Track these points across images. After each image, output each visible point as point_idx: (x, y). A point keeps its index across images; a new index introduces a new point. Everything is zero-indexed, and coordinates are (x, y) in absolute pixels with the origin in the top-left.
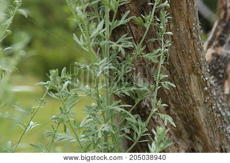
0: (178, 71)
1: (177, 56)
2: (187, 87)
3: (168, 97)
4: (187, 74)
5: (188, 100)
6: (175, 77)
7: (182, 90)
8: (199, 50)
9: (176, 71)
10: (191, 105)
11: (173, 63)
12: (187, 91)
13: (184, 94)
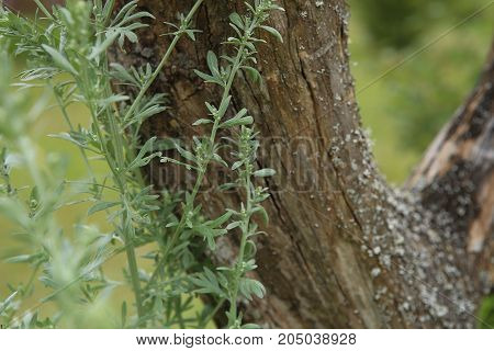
0: (305, 236)
1: (300, 205)
2: (329, 270)
3: (293, 284)
4: (325, 244)
5: (333, 295)
6: (302, 248)
7: (318, 274)
8: (353, 192)
9: (302, 236)
10: (341, 305)
11: (293, 219)
12: (329, 276)
13: (325, 282)
